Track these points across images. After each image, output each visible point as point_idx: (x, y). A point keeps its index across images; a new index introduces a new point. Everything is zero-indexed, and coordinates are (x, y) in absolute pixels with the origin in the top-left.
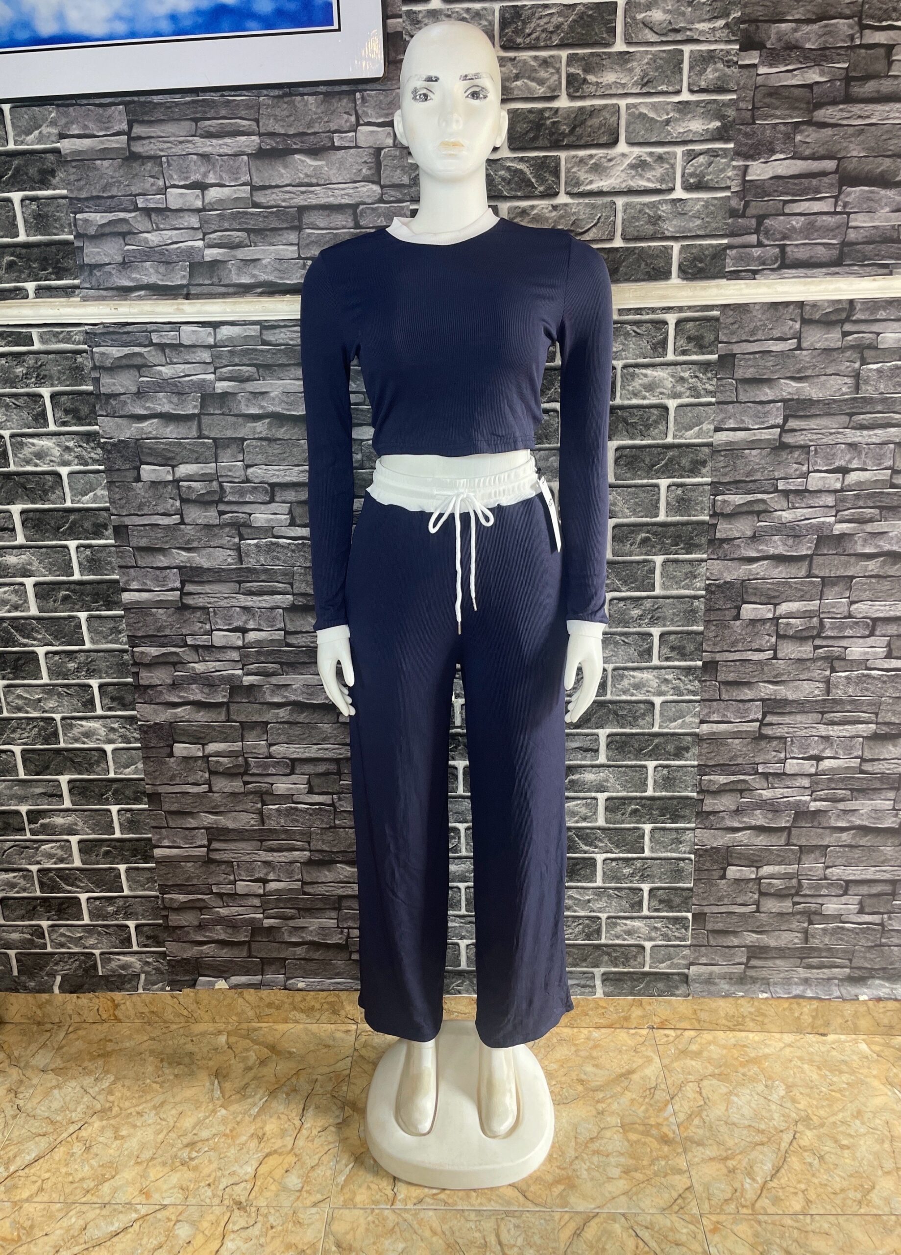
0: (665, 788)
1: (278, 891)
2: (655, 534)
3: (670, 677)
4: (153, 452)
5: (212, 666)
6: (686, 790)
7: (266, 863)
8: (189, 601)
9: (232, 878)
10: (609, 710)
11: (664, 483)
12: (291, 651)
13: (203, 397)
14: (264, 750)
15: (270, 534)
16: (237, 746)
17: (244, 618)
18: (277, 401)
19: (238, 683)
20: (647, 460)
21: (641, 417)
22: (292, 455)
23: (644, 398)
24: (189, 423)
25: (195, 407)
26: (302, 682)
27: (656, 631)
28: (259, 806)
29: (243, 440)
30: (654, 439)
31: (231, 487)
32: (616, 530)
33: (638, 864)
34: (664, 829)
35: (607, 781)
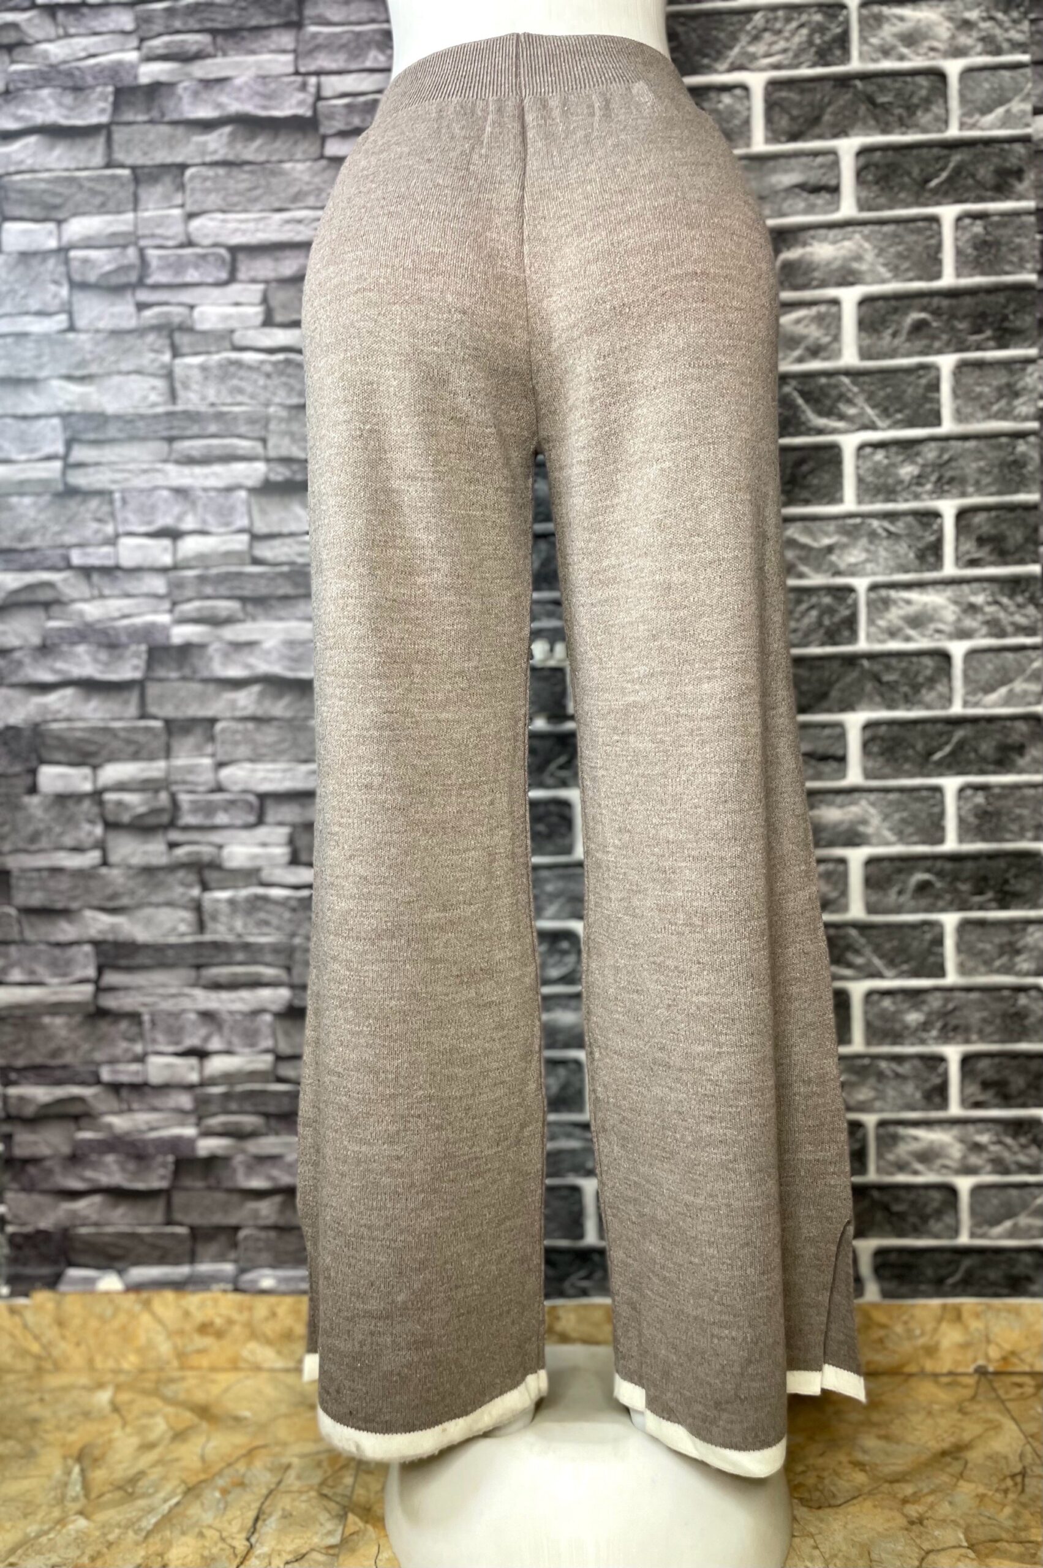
0: (980, 833)
1: (228, 1078)
2: (936, 312)
3: (979, 599)
4: (27, 196)
5: (114, 606)
6: (1021, 836)
7: (208, 1016)
8: (78, 479)
9: (138, 1048)
10: (864, 672)
11: (948, 213)
12: (261, 575)
13: (118, 92)
14: (206, 777)
15: (227, 344)
16: (156, 769)
17: (177, 510)
18: (244, 95)
19: (160, 639)
20: (916, 172)
21: (899, 94)
22: (269, 190)
23: (902, 58)
24: (90, 142)
25: (102, 111)
26: (282, 636)
27: (948, 507)
28: (196, 892)
29: (183, 167)
30: (925, 130)
31: (160, 257)
32: (864, 308)
33: (935, 1002)
34: (982, 923)
35: (864, 822)
